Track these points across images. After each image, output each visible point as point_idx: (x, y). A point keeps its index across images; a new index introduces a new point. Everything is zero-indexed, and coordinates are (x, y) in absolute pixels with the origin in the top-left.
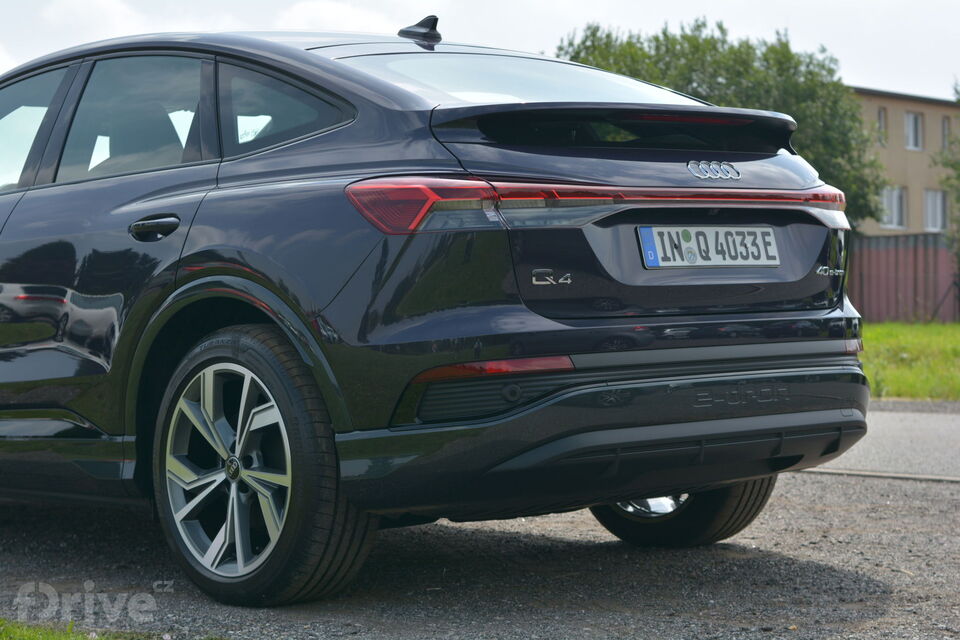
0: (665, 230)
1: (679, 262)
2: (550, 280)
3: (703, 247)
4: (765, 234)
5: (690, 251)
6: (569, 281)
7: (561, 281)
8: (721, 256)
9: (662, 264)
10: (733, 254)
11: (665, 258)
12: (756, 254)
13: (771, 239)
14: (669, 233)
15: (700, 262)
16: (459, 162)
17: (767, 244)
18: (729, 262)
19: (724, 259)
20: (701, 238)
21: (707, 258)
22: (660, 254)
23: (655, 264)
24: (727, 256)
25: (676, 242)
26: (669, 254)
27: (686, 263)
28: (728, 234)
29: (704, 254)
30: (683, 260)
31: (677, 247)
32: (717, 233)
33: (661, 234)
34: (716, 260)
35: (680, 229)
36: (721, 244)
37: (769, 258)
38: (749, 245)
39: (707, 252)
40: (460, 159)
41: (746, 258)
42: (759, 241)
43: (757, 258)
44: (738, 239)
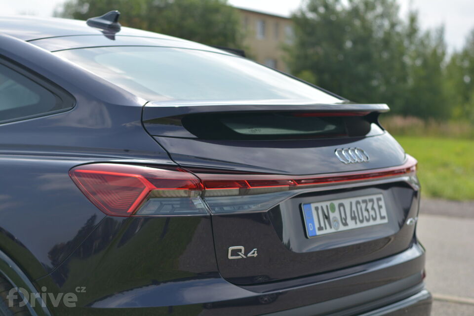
0: (319, 205)
1: (329, 230)
2: (242, 255)
3: (343, 216)
4: (379, 199)
5: (335, 220)
6: (256, 255)
7: (249, 255)
8: (353, 222)
9: (318, 233)
10: (361, 218)
11: (320, 228)
12: (374, 216)
13: (382, 203)
14: (322, 207)
15: (342, 228)
16: (169, 154)
17: (380, 207)
18: (359, 225)
19: (356, 223)
20: (342, 208)
21: (345, 224)
22: (317, 226)
23: (314, 234)
24: (358, 221)
25: (327, 214)
26: (322, 225)
27: (333, 230)
28: (358, 203)
29: (344, 221)
30: (331, 227)
31: (327, 217)
32: (351, 203)
33: (317, 209)
34: (352, 225)
35: (328, 203)
36: (354, 212)
37: (382, 218)
38: (370, 210)
39: (345, 219)
40: (170, 151)
41: (368, 220)
42: (376, 207)
43: (375, 219)
44: (363, 206)
